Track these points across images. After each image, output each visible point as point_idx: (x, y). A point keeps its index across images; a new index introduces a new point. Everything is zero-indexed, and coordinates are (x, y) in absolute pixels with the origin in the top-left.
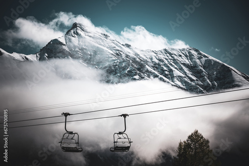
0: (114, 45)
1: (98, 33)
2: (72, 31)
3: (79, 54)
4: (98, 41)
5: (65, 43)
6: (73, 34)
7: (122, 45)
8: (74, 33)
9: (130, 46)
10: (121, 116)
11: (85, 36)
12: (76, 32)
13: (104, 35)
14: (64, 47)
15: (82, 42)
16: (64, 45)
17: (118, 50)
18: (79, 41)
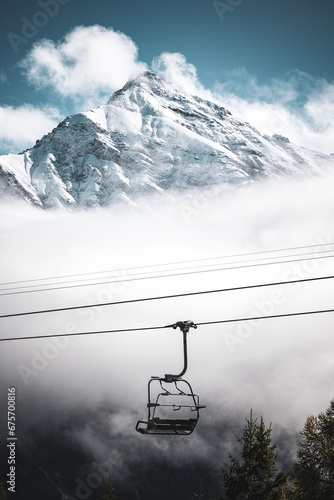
0: (240, 137)
1: (199, 100)
2: (127, 94)
3: (142, 158)
4: (198, 122)
5: (104, 126)
6: (129, 102)
7: (265, 137)
8: (131, 98)
9: (287, 140)
10: (174, 326)
11: (161, 109)
12: (139, 96)
13: (216, 107)
14: (102, 137)
15: (152, 126)
16: (103, 132)
17: (254, 153)
18: (144, 122)
